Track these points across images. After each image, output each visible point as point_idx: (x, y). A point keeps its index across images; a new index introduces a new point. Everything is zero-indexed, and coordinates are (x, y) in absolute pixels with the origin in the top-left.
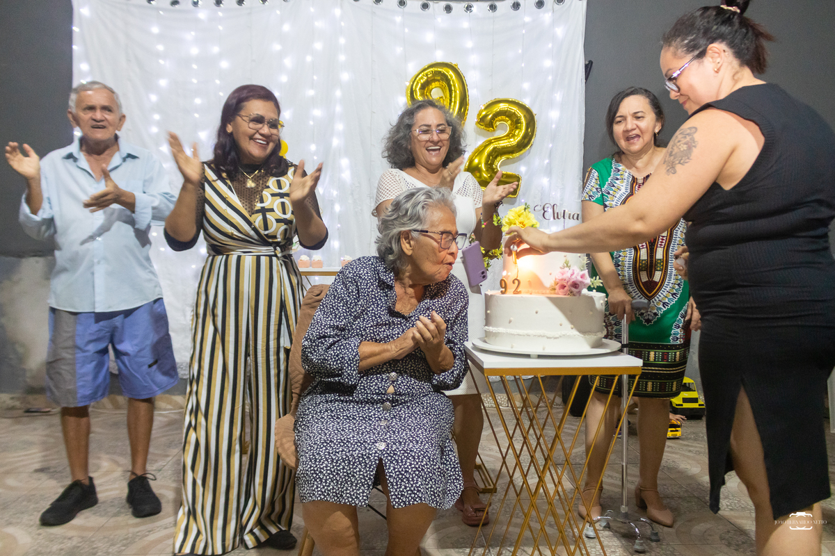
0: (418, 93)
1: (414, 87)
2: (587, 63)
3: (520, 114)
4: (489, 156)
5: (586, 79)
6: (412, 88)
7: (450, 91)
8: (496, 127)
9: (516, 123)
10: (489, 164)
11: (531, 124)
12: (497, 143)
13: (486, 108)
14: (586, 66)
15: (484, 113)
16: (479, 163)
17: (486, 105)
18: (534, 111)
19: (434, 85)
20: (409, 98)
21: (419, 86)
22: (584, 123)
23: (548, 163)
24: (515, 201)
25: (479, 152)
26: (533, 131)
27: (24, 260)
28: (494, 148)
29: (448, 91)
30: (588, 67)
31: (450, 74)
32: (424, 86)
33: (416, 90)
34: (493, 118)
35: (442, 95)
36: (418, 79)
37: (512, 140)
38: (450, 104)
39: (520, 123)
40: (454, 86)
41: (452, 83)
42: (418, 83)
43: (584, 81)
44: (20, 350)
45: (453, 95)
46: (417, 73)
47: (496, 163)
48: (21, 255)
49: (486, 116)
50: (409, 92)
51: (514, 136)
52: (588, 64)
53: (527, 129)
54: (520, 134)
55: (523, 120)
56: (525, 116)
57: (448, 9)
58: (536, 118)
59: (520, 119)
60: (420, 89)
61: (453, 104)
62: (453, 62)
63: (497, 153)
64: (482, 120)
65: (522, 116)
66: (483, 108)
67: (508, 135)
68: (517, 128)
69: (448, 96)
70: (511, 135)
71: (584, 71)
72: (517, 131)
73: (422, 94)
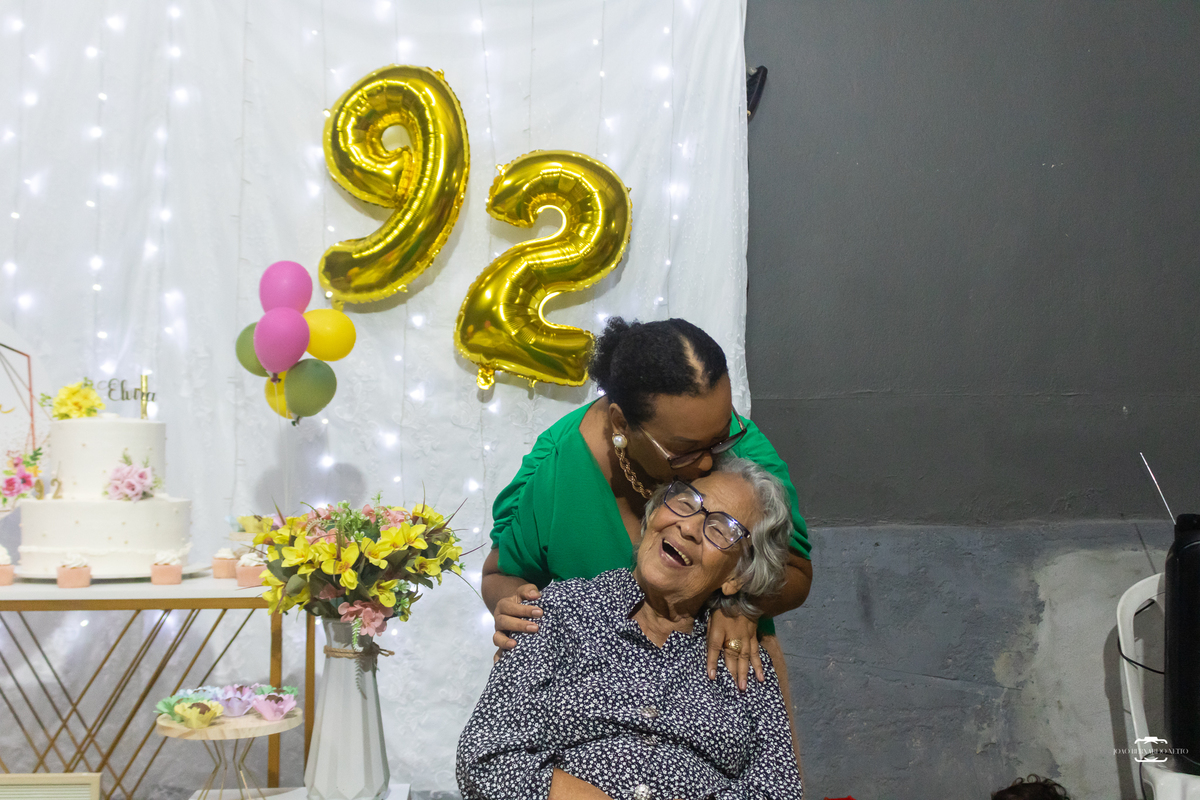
0: (351, 138)
1: (340, 124)
2: (752, 73)
3: (592, 186)
4: (515, 286)
5: (753, 108)
6: (335, 126)
7: (425, 133)
8: (534, 218)
9: (581, 207)
10: (518, 306)
11: (619, 211)
12: (534, 255)
13: (508, 175)
14: (753, 80)
15: (508, 183)
16: (494, 301)
17: (511, 166)
18: (626, 182)
19: (388, 119)
20: (330, 149)
21: (353, 121)
22: (747, 211)
25: (495, 272)
28: (528, 269)
29: (419, 136)
30: (756, 84)
31: (427, 94)
32: (365, 124)
33: (344, 131)
34: (527, 197)
35: (407, 142)
36: (348, 104)
38: (424, 166)
39: (591, 209)
40: (435, 122)
41: (428, 114)
42: (348, 115)
43: (745, 112)
45: (431, 146)
46: (346, 94)
47: (534, 304)
49: (511, 190)
50: (329, 134)
51: (576, 238)
52: (756, 75)
53: (607, 223)
54: (591, 235)
55: (598, 201)
56: (601, 192)
58: (630, 198)
59: (590, 200)
60: (356, 129)
61: (430, 165)
62: (435, 66)
63: (534, 281)
65: (595, 190)
66: (503, 172)
67: (561, 239)
68: (583, 220)
69: (420, 145)
70: (570, 237)
71: (745, 88)
72: (586, 227)
73: (359, 140)
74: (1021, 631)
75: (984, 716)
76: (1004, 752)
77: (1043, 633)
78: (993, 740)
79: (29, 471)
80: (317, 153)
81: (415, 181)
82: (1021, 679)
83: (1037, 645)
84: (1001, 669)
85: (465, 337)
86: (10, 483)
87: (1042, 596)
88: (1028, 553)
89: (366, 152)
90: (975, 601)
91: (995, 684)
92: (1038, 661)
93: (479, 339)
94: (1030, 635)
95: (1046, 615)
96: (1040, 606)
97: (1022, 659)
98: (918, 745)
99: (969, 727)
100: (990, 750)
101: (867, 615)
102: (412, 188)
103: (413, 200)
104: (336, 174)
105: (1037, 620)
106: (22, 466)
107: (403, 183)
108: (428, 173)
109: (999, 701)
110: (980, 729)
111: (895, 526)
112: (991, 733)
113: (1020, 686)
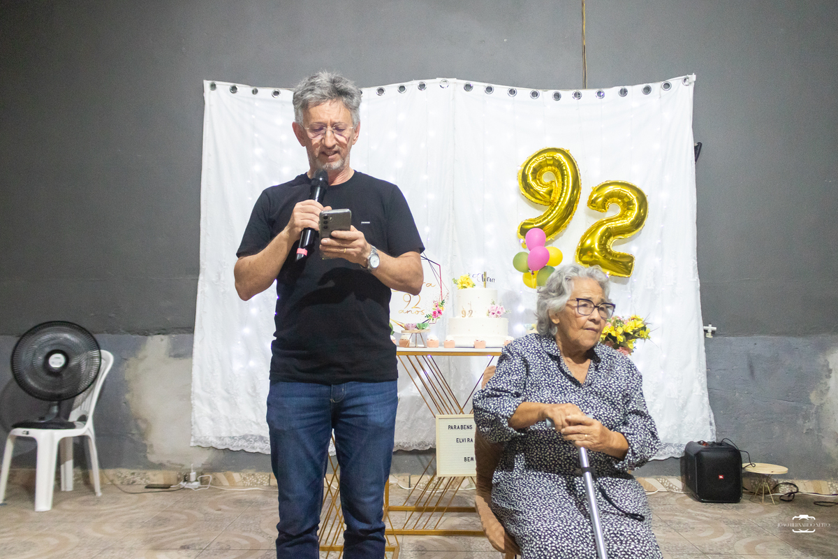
0: (531, 177)
1: (526, 172)
2: (696, 145)
3: (633, 196)
4: (602, 237)
5: (696, 160)
6: (524, 172)
7: (563, 175)
8: (608, 208)
9: (628, 205)
10: (603, 245)
11: (643, 205)
12: (609, 224)
13: (597, 190)
14: (696, 148)
15: (595, 196)
16: (592, 243)
17: (597, 187)
18: (646, 192)
19: (546, 169)
20: (521, 180)
21: (531, 170)
22: (696, 203)
23: (659, 243)
24: (628, 281)
25: (591, 232)
26: (645, 212)
27: (149, 338)
28: (607, 229)
29: (560, 176)
30: (698, 149)
31: (562, 159)
32: (535, 171)
33: (528, 174)
34: (605, 201)
35: (554, 178)
36: (529, 164)
37: (625, 221)
38: (563, 188)
39: (633, 205)
40: (566, 170)
41: (564, 168)
42: (530, 167)
43: (694, 162)
44: (143, 426)
45: (566, 181)
46: (529, 159)
47: (609, 243)
48: (146, 333)
49: (596, 198)
50: (521, 175)
51: (626, 216)
52: (698, 146)
53: (640, 210)
54: (632, 215)
55: (636, 202)
56: (637, 198)
57: (557, 96)
58: (648, 199)
59: (632, 201)
60: (532, 173)
61: (565, 188)
62: (565, 148)
63: (609, 234)
64: (592, 203)
65: (635, 197)
66: (594, 191)
67: (620, 216)
68: (629, 209)
69: (560, 180)
70: (623, 216)
71: (694, 152)
72: (630, 212)
73: (534, 178)
74: (821, 381)
75: (806, 417)
76: (816, 433)
77: (832, 382)
78: (811, 428)
79: (440, 309)
80: (516, 183)
81: (559, 195)
82: (823, 402)
83: (829, 387)
84: (813, 397)
85: (580, 258)
86: (435, 313)
87: (831, 367)
88: (823, 348)
89: (537, 183)
90: (800, 368)
91: (811, 404)
92: (830, 394)
93: (585, 258)
94: (826, 384)
95: (833, 375)
96: (830, 371)
97: (823, 393)
98: (777, 429)
99: (800, 422)
100: (809, 431)
101: (752, 373)
102: (558, 198)
103: (558, 202)
104: (523, 192)
105: (829, 377)
106: (438, 307)
107: (553, 195)
108: (565, 191)
109: (813, 411)
110: (804, 423)
111: (761, 336)
112: (810, 425)
113: (821, 406)
